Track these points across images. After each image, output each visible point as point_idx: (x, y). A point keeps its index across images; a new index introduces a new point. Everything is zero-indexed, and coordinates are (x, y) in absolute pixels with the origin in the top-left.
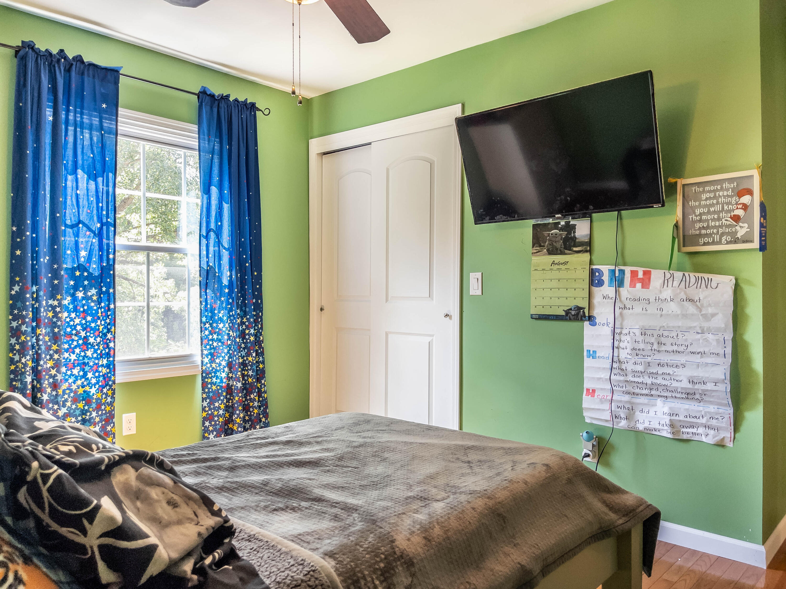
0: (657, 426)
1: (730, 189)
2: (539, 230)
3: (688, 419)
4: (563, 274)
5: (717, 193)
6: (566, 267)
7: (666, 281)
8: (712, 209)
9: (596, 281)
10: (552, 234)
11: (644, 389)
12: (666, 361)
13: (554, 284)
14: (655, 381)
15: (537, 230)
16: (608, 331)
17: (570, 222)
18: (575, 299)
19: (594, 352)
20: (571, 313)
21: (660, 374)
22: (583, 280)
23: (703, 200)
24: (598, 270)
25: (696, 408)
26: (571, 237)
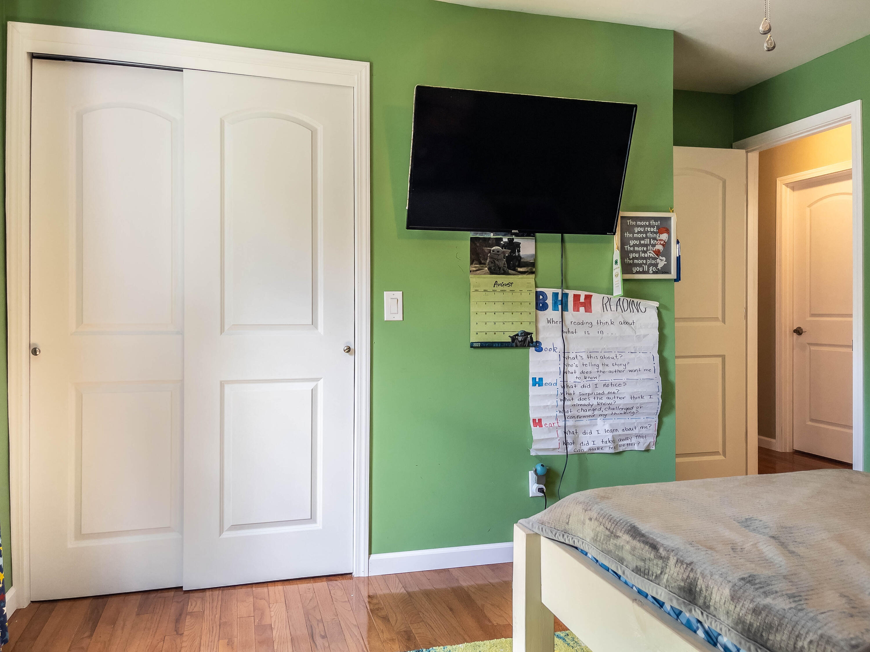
0: (601, 445)
1: (656, 226)
2: (478, 244)
3: (626, 432)
4: (508, 297)
5: (646, 228)
6: (511, 288)
7: (604, 305)
8: (642, 242)
9: (541, 305)
10: (493, 251)
11: (588, 411)
12: (611, 381)
13: (498, 307)
14: (600, 401)
15: (475, 244)
16: (554, 356)
17: (513, 239)
18: (521, 323)
19: (541, 379)
20: (518, 339)
21: (606, 394)
22: (530, 304)
23: (636, 233)
24: (542, 293)
25: (630, 421)
26: (515, 256)
